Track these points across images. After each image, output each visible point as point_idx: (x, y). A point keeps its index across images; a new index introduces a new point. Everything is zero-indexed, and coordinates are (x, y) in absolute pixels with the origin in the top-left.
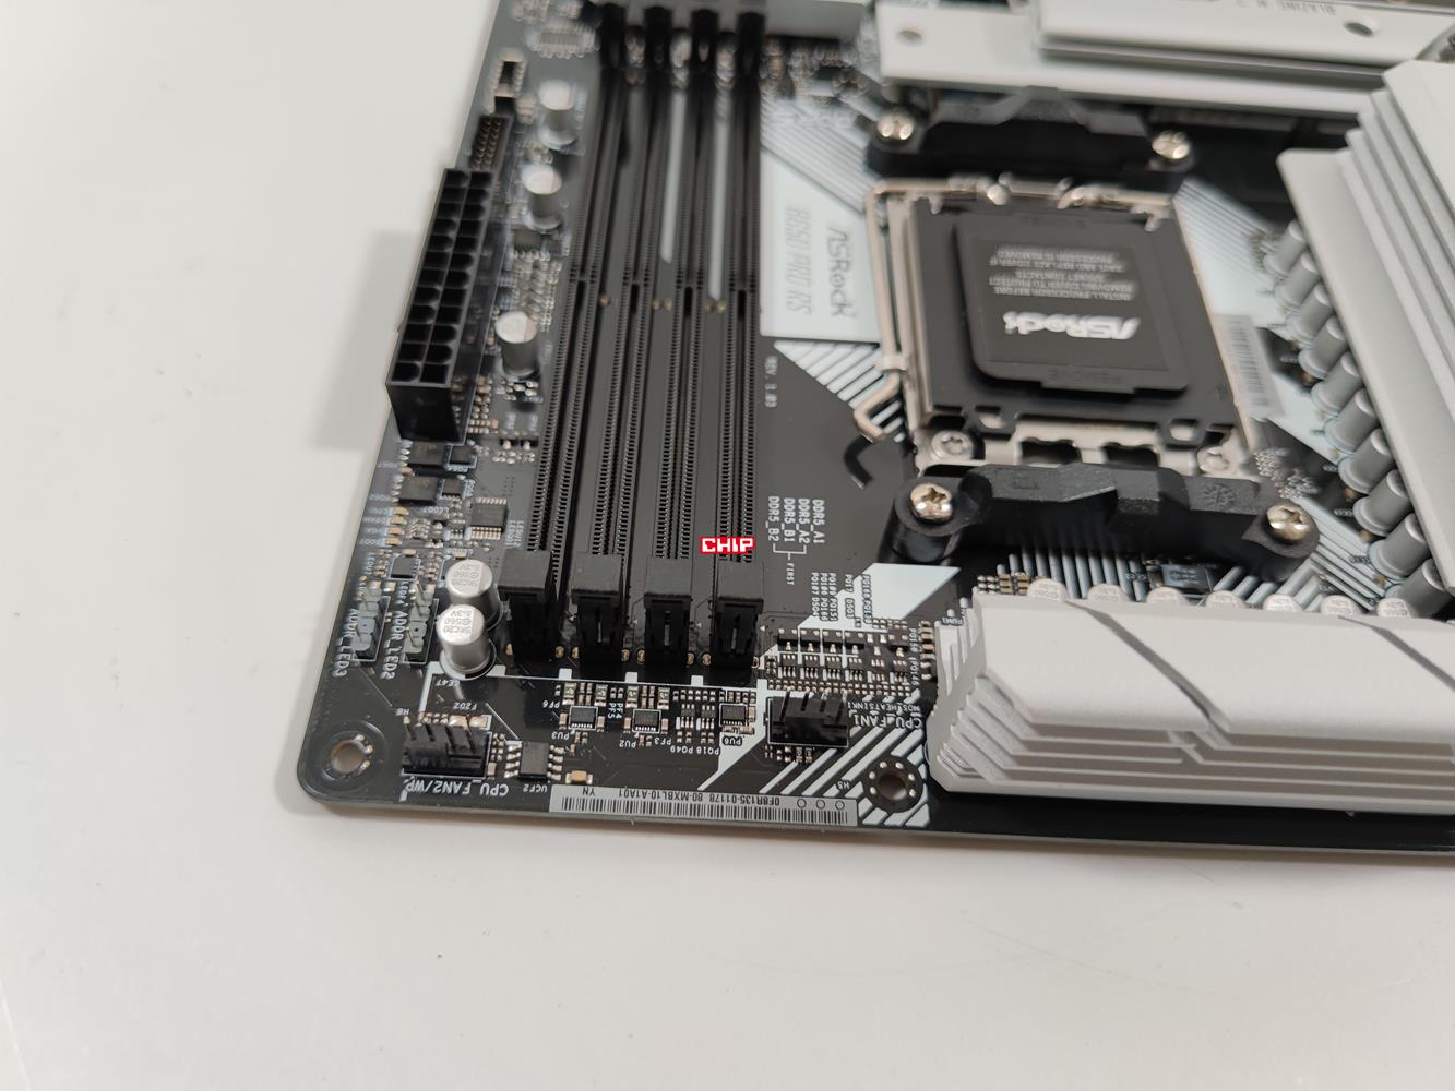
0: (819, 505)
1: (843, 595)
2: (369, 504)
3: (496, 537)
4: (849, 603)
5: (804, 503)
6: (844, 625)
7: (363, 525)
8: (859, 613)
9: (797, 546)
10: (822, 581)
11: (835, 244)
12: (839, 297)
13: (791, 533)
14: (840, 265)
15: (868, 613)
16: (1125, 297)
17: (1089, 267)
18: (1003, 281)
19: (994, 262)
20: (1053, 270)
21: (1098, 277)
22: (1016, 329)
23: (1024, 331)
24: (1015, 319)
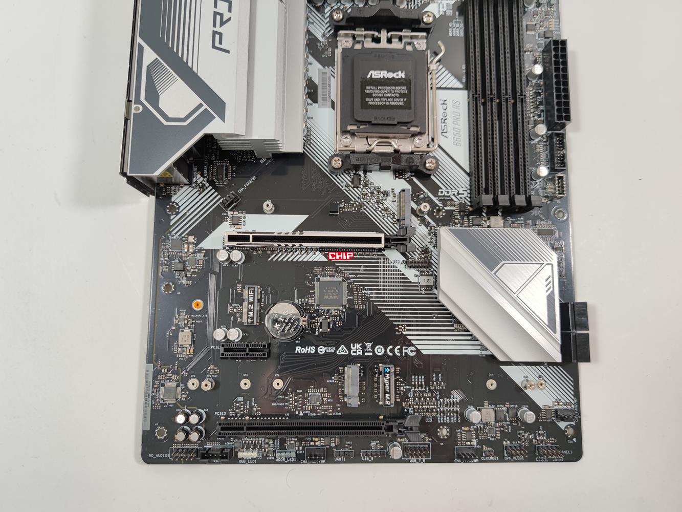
0: (450, 34)
1: (445, 9)
2: (560, 31)
3: (528, 23)
4: (443, 7)
5: (454, 35)
7: (559, 24)
8: (441, 5)
9: (456, 22)
10: (450, 13)
11: (445, 131)
12: (445, 107)
13: (458, 26)
14: (444, 120)
15: (439, 5)
16: (367, 88)
17: (377, 100)
18: (403, 92)
19: (405, 100)
20: (388, 98)
21: (374, 95)
22: (402, 73)
23: (400, 72)
24: (402, 77)
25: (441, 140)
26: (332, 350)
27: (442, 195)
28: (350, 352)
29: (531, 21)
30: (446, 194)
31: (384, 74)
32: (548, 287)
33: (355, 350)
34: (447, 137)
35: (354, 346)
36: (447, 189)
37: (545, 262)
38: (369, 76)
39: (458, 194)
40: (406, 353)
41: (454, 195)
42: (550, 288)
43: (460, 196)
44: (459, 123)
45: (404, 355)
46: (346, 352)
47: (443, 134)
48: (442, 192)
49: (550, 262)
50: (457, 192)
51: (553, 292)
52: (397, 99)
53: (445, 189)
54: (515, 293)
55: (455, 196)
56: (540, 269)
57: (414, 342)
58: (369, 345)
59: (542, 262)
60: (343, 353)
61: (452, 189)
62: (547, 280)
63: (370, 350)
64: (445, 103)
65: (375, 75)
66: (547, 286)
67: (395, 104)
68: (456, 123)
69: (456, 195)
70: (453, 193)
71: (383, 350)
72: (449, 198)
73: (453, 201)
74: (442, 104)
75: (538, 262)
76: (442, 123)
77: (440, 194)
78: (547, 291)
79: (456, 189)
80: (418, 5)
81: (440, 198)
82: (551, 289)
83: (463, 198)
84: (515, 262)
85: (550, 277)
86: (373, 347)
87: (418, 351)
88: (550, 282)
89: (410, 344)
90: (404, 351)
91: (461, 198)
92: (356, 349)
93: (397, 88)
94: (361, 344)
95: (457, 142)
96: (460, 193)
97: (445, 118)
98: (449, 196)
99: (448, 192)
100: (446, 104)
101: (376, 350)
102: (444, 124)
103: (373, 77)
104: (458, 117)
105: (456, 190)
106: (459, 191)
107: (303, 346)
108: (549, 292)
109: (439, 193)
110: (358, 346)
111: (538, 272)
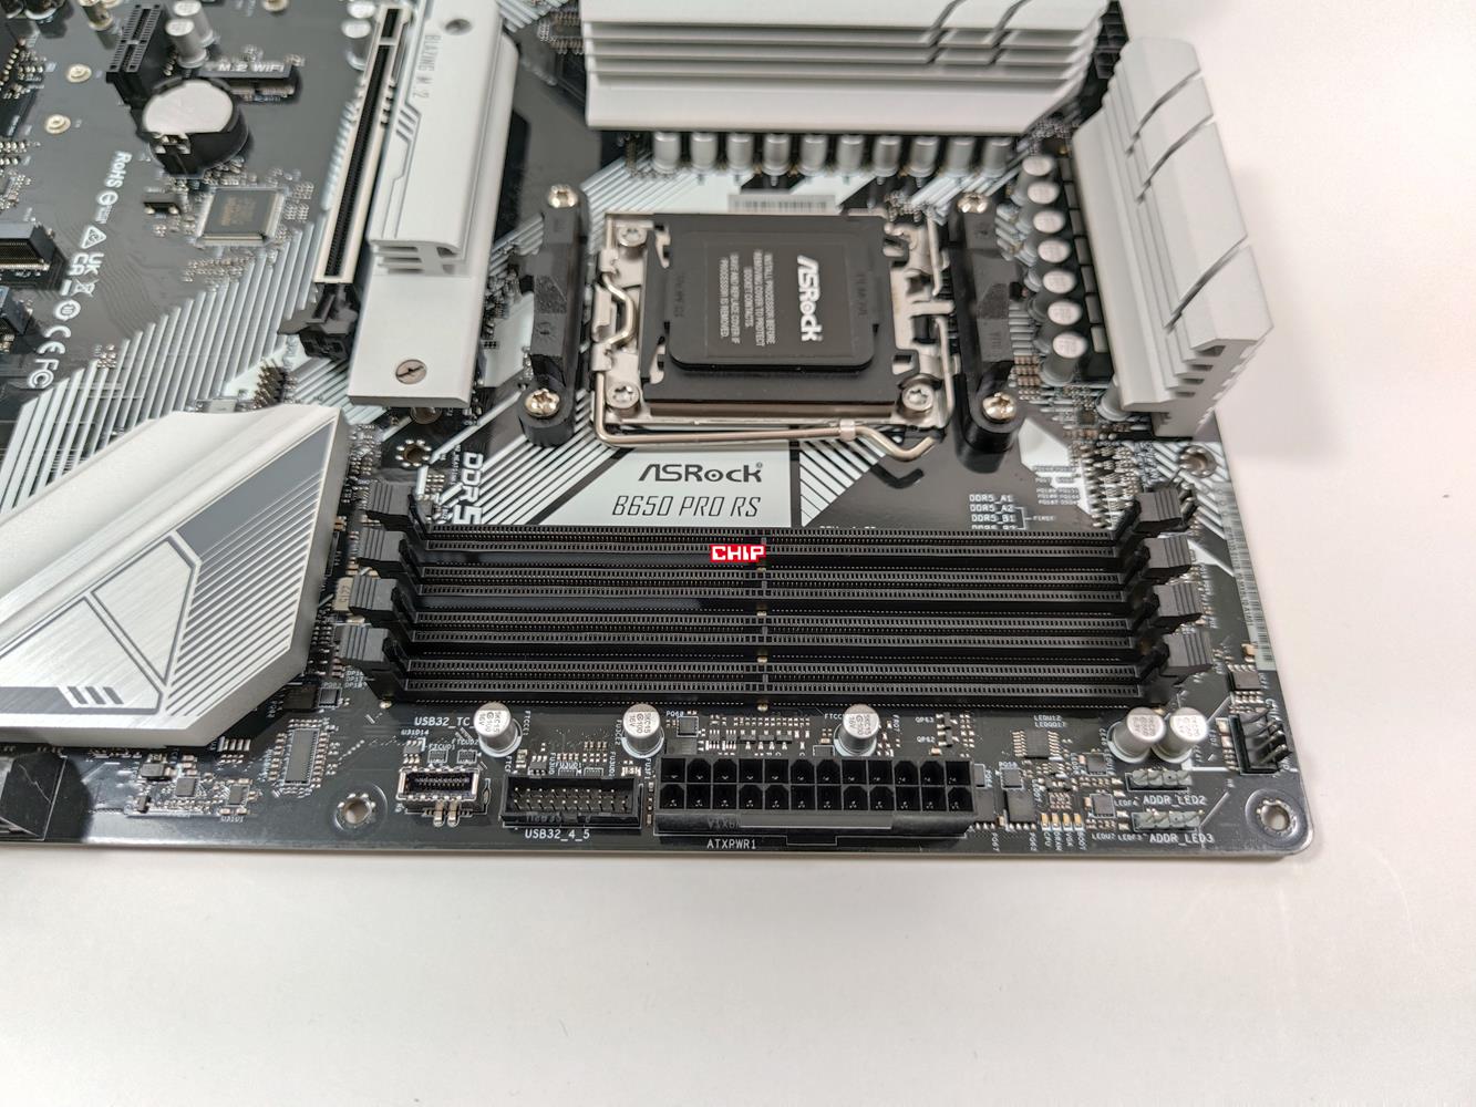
0: (974, 497)
1: (1056, 484)
4: (1062, 480)
5: (974, 508)
6: (1082, 485)
8: (1069, 475)
9: (1017, 513)
10: (1045, 497)
11: (663, 475)
12: (739, 476)
13: (1006, 518)
15: (1067, 469)
16: (769, 258)
17: (735, 277)
18: (760, 336)
19: (737, 340)
20: (741, 301)
21: (747, 272)
22: (817, 333)
23: (819, 329)
24: (806, 333)
25: (633, 464)
26: (101, 217)
27: (467, 463)
28: (84, 251)
29: (1062, 746)
30: (465, 473)
31: (810, 295)
32: (86, 695)
33: (85, 262)
34: (642, 478)
35: (95, 258)
36: (483, 475)
37: (167, 690)
38: (801, 260)
39: (464, 504)
40: (40, 366)
41: (463, 492)
42: (82, 700)
43: (458, 508)
44: (688, 512)
45: (38, 361)
46: (87, 243)
47: (654, 469)
48: (473, 461)
49: (166, 702)
50: (471, 500)
51: (66, 709)
52: (736, 322)
53: (483, 470)
54: (93, 593)
55: (456, 496)
56: (150, 672)
57: (62, 385)
58: (88, 289)
59: (172, 678)
60: (86, 238)
61: (481, 487)
62: (109, 691)
63: (76, 291)
64: (752, 478)
65: (805, 275)
66: (91, 690)
67: (724, 317)
68: (688, 504)
69: (462, 498)
70: (469, 489)
71: (65, 318)
72: (453, 478)
73: (445, 490)
74: (746, 468)
75: (175, 666)
76: (687, 467)
77: (468, 456)
78: (73, 690)
79: (480, 497)
80: (1057, 414)
81: (457, 458)
82: (75, 704)
83: (450, 516)
84: (191, 596)
85: (117, 700)
86: (79, 297)
87: (38, 391)
88: (99, 700)
89: (58, 376)
90: (47, 362)
91: (451, 510)
92: (88, 263)
93: (771, 323)
94: (96, 272)
95: (627, 506)
96: (468, 508)
97: (702, 474)
98: (459, 478)
99: (471, 477)
100: (746, 480)
101: (72, 302)
102: (682, 470)
103: (801, 272)
104: (707, 510)
105: (476, 498)
106: (471, 504)
107: (127, 166)
108: (69, 697)
109: (474, 455)
110: (94, 266)
111: (143, 666)
